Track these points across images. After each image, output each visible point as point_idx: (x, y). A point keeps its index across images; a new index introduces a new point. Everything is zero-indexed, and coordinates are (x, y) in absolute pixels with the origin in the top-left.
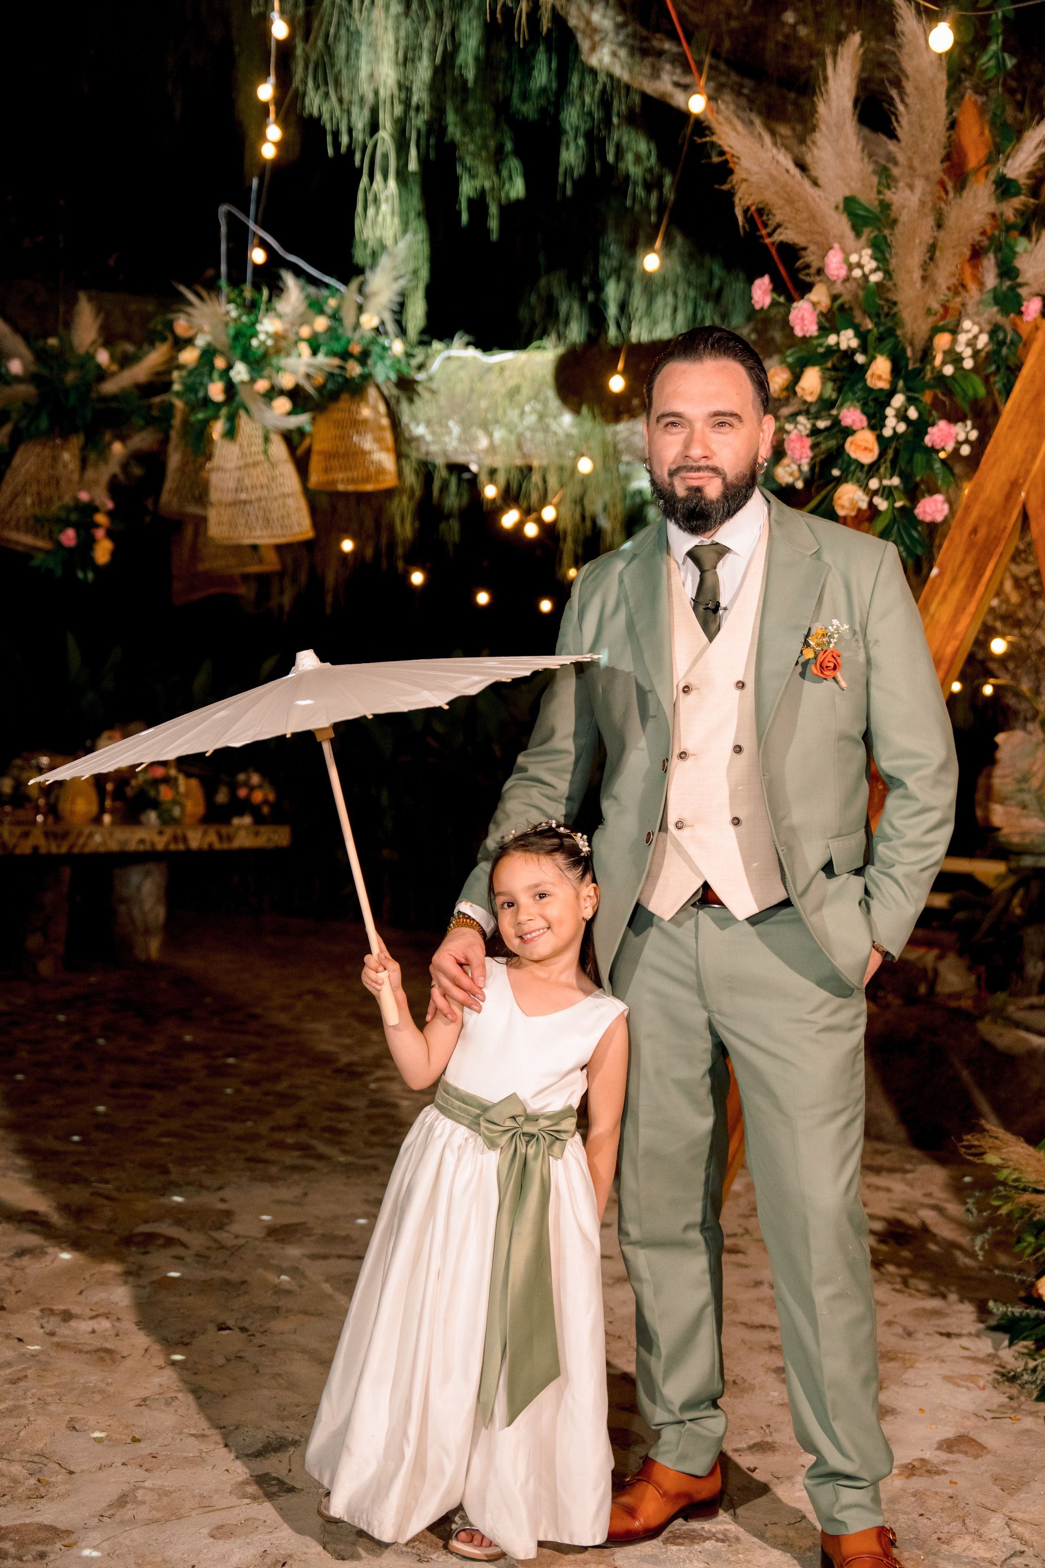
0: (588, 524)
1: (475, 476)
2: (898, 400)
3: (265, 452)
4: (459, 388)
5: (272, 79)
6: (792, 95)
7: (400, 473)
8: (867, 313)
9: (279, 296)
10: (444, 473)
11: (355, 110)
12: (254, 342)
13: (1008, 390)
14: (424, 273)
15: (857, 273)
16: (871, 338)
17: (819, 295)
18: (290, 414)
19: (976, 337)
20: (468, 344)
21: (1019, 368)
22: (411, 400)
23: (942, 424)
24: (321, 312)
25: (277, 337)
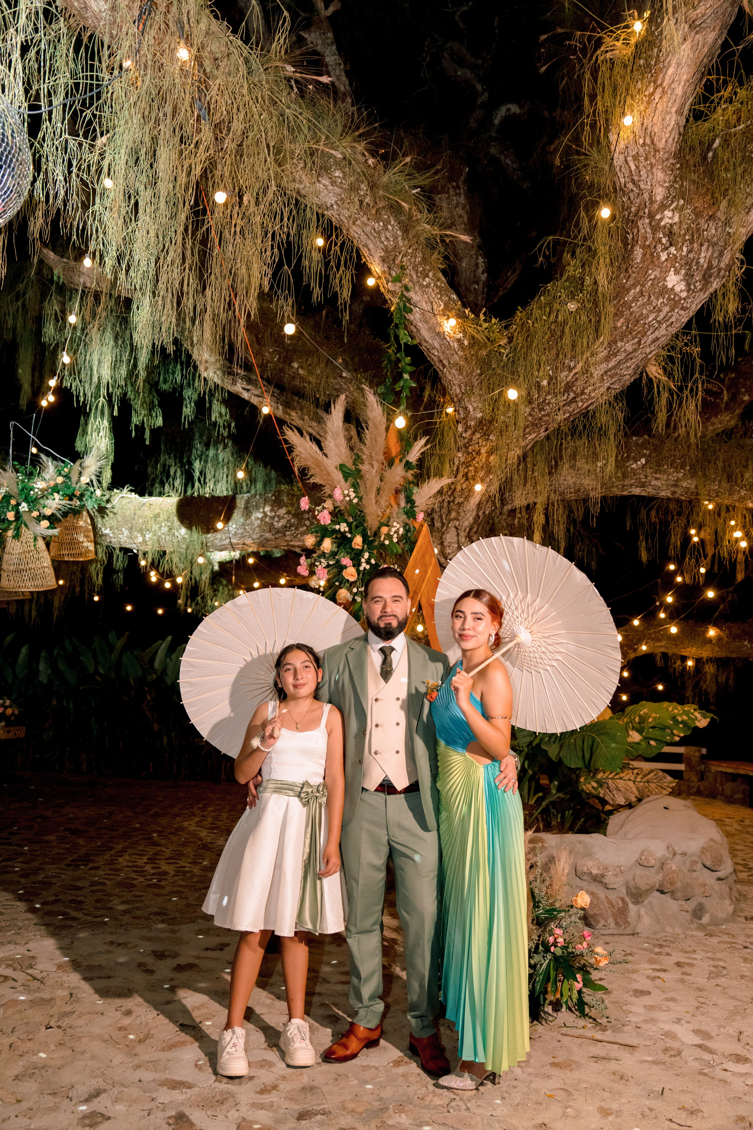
1: (136, 555)
2: (366, 555)
3: (35, 546)
4: (128, 513)
5: (56, 378)
6: (296, 398)
7: (96, 554)
8: (350, 515)
9: (42, 469)
10: (118, 552)
11: (87, 386)
12: (32, 493)
13: (411, 551)
14: (112, 457)
15: (348, 499)
16: (353, 526)
17: (328, 504)
18: (48, 528)
19: (398, 529)
20: (131, 491)
21: (415, 542)
22: (103, 517)
24: (61, 474)
25: (42, 490)
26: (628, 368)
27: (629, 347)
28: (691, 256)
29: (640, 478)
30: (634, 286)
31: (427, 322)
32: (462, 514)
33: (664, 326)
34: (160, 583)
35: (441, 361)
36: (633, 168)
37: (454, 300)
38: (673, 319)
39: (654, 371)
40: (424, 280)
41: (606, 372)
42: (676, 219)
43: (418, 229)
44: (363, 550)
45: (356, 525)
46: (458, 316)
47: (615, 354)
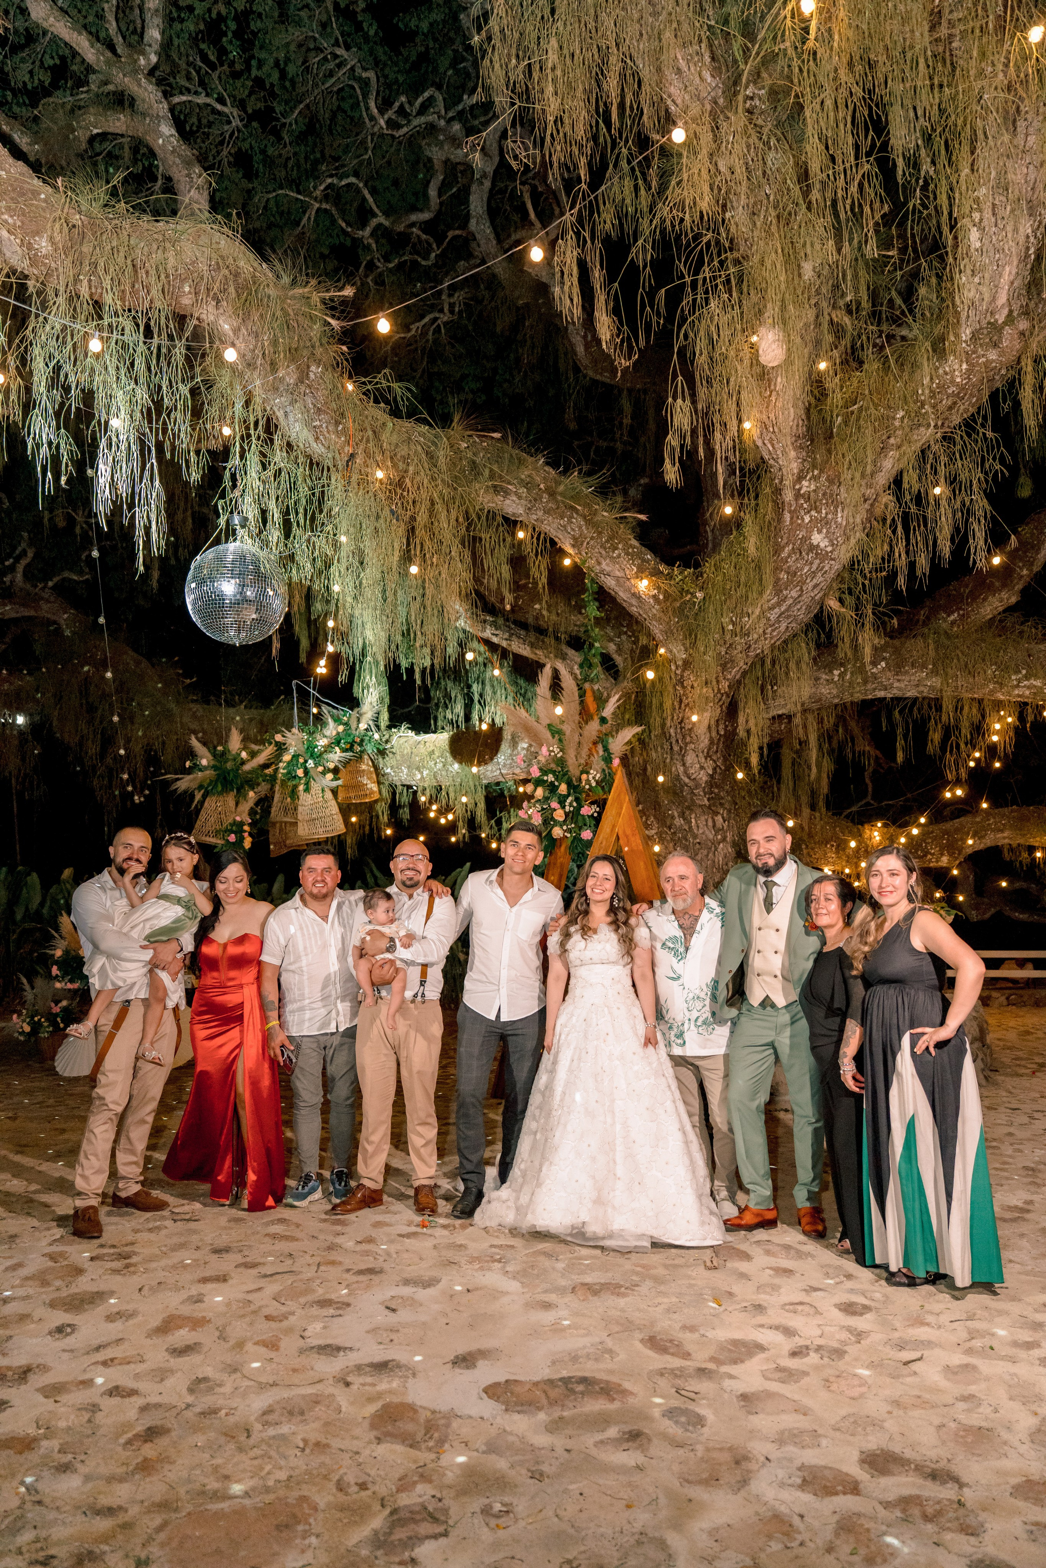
0: (469, 813)
1: (416, 791)
2: (570, 799)
3: (323, 796)
4: (406, 751)
5: (325, 658)
7: (381, 792)
8: (557, 768)
9: (325, 727)
10: (401, 788)
11: (355, 648)
12: (316, 750)
13: (609, 793)
15: (552, 754)
16: (560, 777)
18: (332, 780)
19: (596, 775)
20: (408, 729)
21: (612, 784)
22: (384, 758)
23: (586, 806)
24: (341, 723)
25: (325, 745)
26: (799, 610)
27: (794, 594)
28: (829, 517)
29: (881, 682)
30: (787, 544)
31: (622, 586)
32: (695, 738)
33: (820, 574)
34: (437, 818)
35: (642, 615)
36: (770, 448)
37: (648, 561)
38: (827, 568)
39: (834, 604)
40: (614, 552)
41: (780, 615)
42: (813, 487)
43: (598, 518)
44: (569, 795)
45: (563, 774)
46: (652, 575)
47: (784, 601)
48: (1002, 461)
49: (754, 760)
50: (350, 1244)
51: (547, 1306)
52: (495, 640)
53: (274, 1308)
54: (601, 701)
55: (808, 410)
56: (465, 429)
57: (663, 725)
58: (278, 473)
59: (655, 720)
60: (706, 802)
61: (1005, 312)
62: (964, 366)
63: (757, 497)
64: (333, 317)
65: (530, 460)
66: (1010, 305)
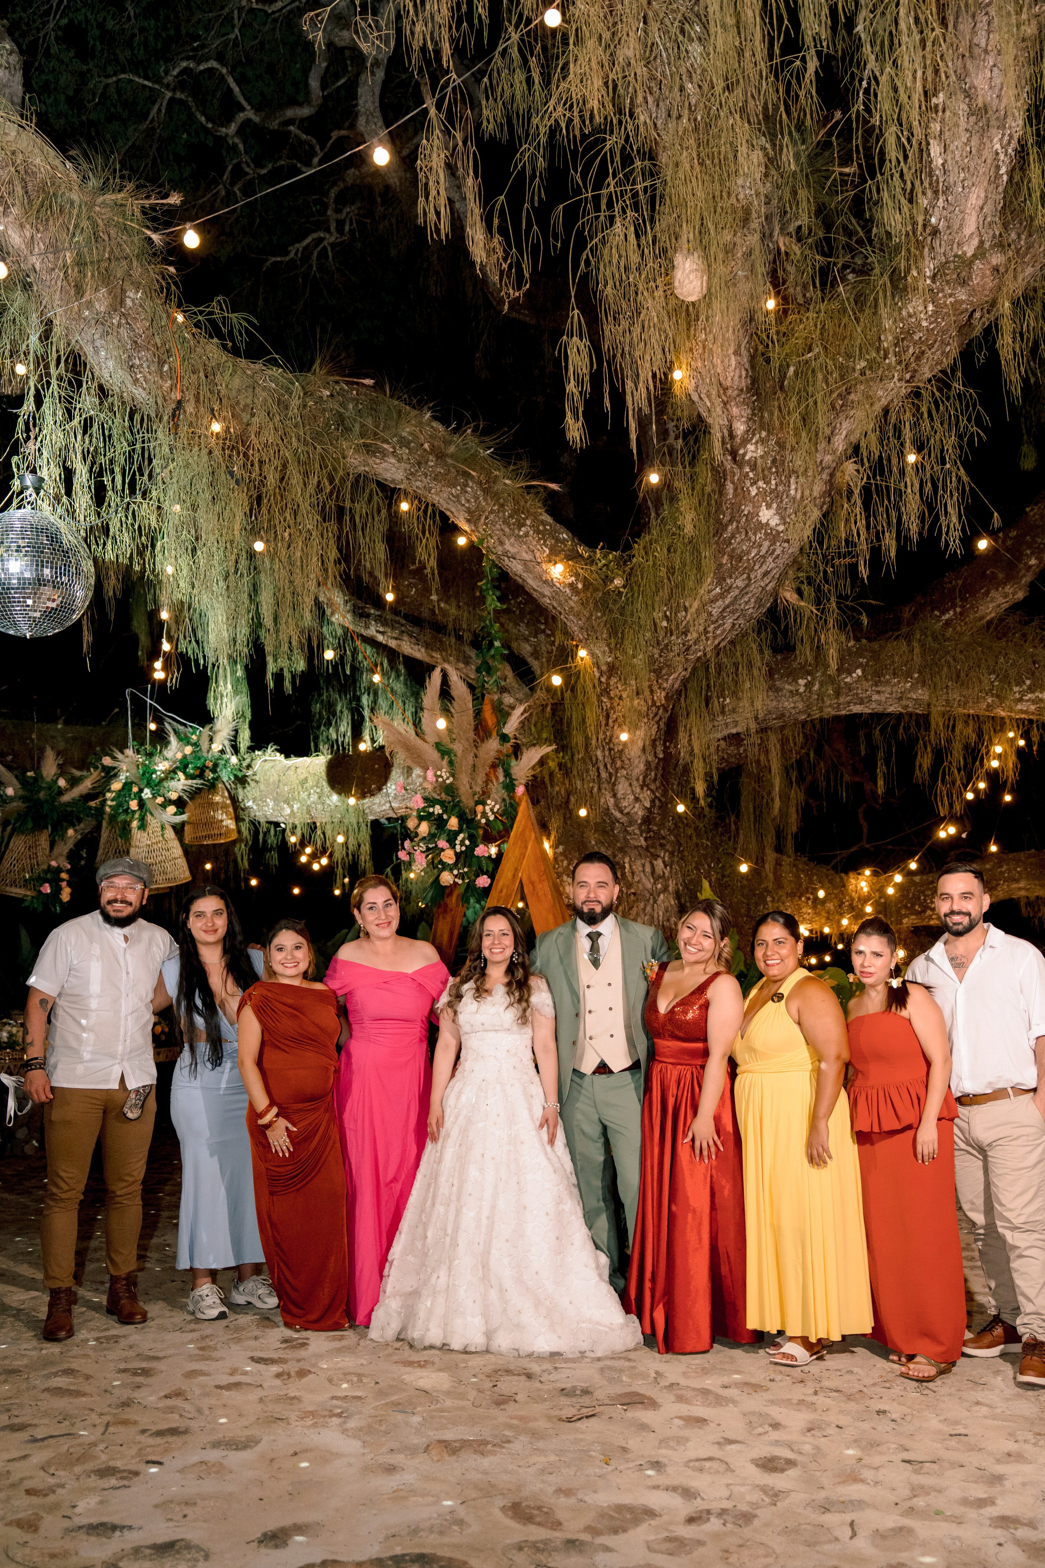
0: (350, 857)
1: (284, 830)
2: (462, 836)
3: (163, 835)
4: (271, 780)
5: (161, 659)
7: (239, 832)
9: (166, 747)
10: (265, 827)
11: (205, 648)
12: (154, 776)
13: (512, 826)
14: (249, 715)
15: (440, 780)
16: (449, 808)
18: (175, 814)
19: (493, 807)
20: (277, 750)
21: (515, 817)
22: (244, 788)
23: (481, 846)
24: (189, 743)
25: (165, 771)
26: (746, 603)
27: (740, 583)
28: (780, 488)
29: (857, 694)
30: (730, 521)
31: (531, 572)
32: (627, 762)
33: (770, 559)
34: (309, 864)
35: (554, 608)
36: (709, 404)
37: (564, 541)
38: (778, 552)
39: (790, 596)
40: (520, 530)
41: (724, 610)
42: (760, 452)
43: (498, 487)
44: (461, 831)
45: (453, 805)
46: (569, 558)
47: (728, 591)
48: (979, 423)
49: (700, 788)
50: (152, 1399)
51: (391, 1469)
52: (380, 638)
53: (41, 1480)
54: (503, 714)
55: (752, 358)
56: (329, 373)
57: (587, 745)
58: (87, 425)
59: (578, 739)
60: (643, 843)
61: (975, 242)
62: (930, 307)
63: (692, 464)
64: (156, 230)
65: (414, 412)
66: (981, 236)
